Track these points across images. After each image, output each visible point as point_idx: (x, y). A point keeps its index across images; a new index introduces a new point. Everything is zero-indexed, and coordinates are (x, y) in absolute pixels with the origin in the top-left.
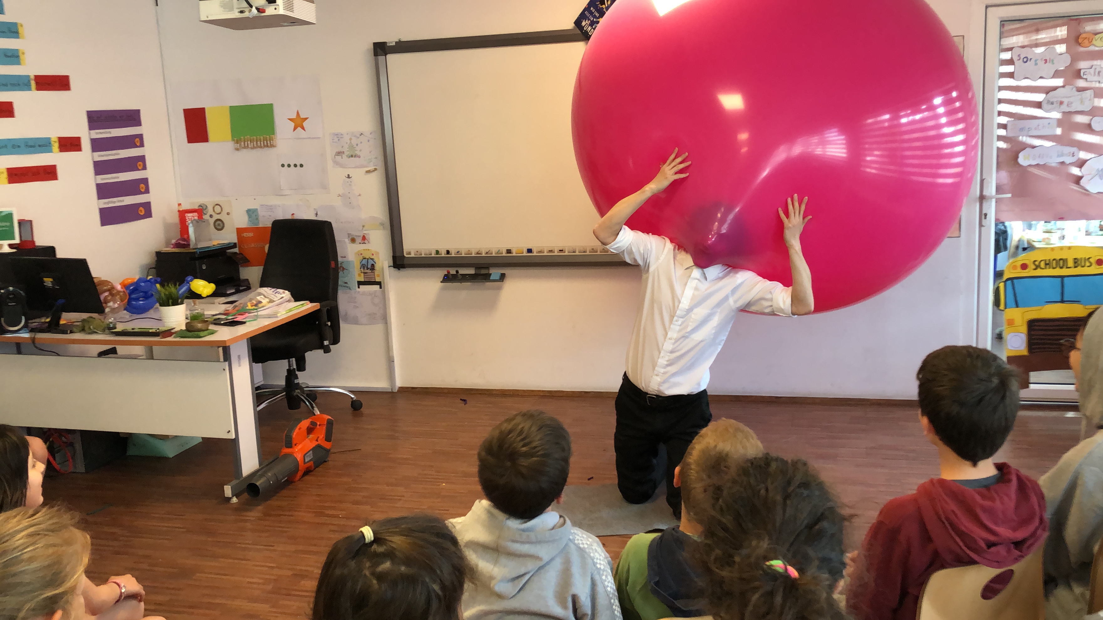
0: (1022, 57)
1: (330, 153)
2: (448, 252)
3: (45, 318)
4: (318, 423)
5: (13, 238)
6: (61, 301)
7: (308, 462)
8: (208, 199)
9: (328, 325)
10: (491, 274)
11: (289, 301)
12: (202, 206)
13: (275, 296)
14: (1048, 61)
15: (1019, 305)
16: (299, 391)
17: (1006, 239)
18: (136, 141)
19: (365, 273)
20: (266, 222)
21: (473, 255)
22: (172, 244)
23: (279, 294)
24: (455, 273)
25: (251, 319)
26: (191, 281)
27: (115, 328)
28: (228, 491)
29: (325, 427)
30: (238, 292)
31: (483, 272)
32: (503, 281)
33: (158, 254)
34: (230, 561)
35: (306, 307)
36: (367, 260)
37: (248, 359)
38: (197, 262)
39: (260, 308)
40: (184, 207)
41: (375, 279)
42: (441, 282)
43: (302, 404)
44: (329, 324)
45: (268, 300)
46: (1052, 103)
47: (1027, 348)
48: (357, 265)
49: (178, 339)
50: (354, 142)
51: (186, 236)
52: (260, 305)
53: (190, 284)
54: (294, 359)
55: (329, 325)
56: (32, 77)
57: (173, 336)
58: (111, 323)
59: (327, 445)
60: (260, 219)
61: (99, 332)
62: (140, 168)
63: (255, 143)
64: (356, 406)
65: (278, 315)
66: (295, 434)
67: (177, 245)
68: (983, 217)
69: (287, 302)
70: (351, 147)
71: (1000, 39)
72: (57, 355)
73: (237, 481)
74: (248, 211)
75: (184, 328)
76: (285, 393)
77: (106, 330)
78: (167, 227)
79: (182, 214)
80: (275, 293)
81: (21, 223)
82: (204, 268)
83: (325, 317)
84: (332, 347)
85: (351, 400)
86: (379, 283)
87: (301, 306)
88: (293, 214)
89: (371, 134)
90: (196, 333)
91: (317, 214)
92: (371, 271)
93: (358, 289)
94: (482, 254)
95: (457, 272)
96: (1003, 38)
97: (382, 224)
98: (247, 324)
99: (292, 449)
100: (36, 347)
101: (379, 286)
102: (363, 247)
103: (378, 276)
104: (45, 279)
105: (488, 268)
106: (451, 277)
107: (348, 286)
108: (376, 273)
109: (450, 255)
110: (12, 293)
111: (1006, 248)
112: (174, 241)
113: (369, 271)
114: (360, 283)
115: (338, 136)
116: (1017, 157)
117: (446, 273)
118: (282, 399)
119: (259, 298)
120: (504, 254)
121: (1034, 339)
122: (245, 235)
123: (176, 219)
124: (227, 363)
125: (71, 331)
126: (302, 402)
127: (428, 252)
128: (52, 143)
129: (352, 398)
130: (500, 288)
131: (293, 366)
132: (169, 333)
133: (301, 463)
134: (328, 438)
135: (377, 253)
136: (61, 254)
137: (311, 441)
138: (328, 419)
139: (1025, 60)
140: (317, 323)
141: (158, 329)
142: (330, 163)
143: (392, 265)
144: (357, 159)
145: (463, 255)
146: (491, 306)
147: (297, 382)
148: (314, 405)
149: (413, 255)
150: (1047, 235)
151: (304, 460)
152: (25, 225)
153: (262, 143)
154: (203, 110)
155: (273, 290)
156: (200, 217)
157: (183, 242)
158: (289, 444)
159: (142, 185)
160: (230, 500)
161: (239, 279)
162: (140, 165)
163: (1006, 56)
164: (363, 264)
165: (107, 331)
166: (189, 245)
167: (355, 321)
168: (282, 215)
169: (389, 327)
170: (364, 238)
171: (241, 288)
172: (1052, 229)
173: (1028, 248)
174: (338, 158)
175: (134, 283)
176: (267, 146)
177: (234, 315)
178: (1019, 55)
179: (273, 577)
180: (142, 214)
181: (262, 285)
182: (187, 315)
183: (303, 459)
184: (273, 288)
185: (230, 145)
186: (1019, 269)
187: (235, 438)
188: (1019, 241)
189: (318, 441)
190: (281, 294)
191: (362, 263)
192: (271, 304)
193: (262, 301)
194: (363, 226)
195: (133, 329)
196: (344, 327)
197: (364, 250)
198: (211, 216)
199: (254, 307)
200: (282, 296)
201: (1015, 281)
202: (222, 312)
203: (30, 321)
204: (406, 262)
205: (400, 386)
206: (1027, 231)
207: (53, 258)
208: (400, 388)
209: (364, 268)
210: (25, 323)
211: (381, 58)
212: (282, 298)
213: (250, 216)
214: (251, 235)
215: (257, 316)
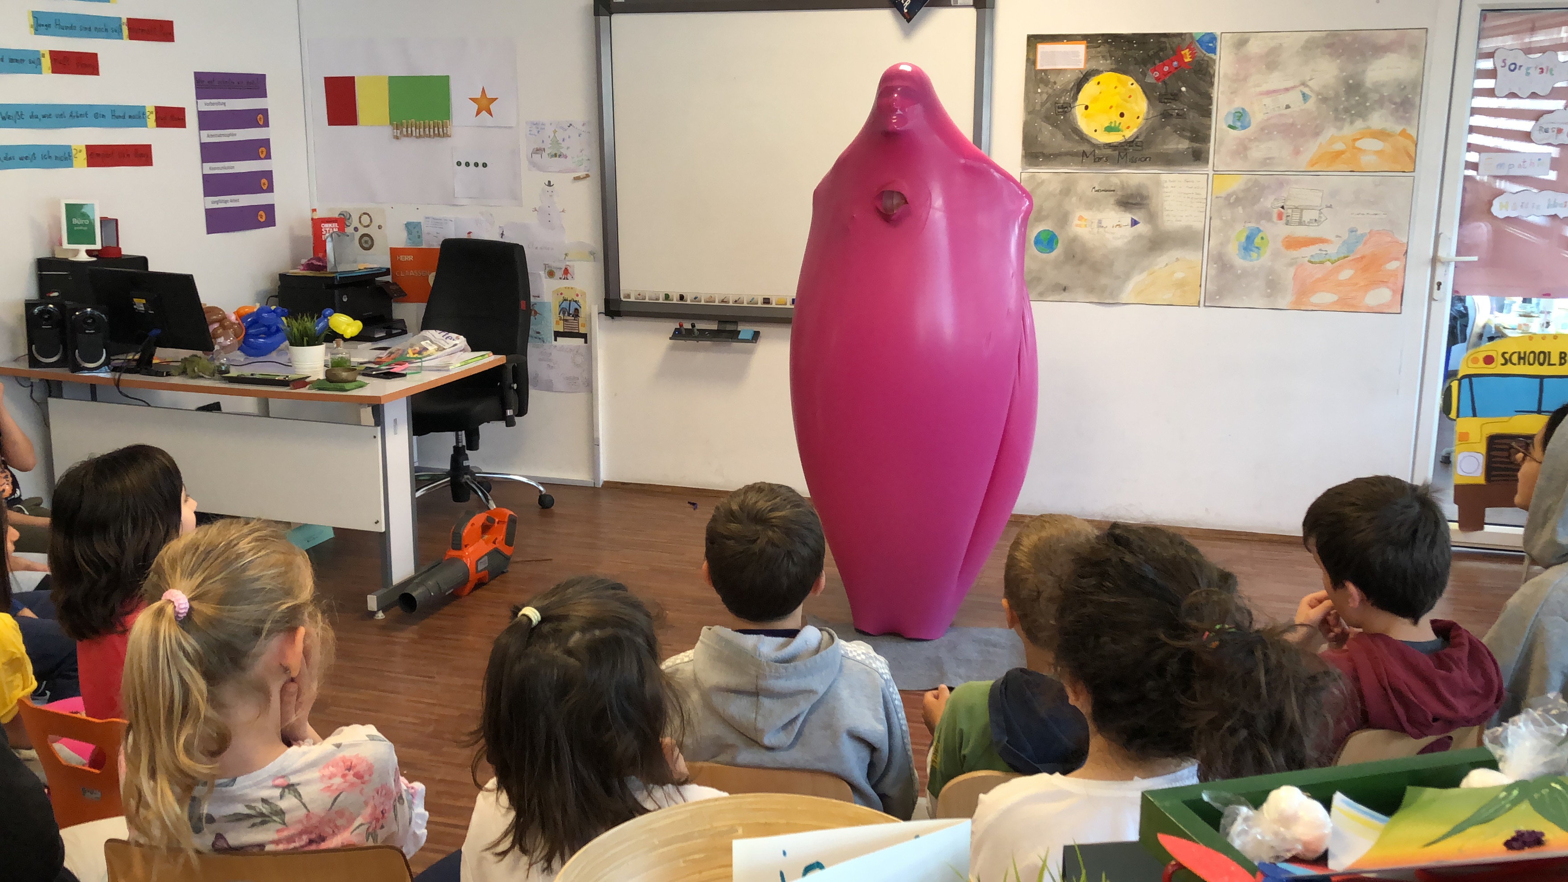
0: (1508, 63)
1: (525, 151)
2: (682, 297)
3: (133, 353)
4: (497, 520)
5: (94, 242)
6: (156, 332)
7: (482, 570)
8: (352, 206)
9: (513, 387)
10: (740, 331)
11: (464, 350)
12: (343, 215)
13: (446, 342)
14: (1545, 71)
15: (1477, 414)
16: (469, 476)
17: (1465, 326)
18: (258, 118)
19: (566, 320)
20: (433, 241)
21: (717, 303)
22: (302, 265)
23: (452, 340)
24: (690, 327)
25: (413, 371)
26: (331, 315)
27: (229, 372)
28: (372, 602)
29: (505, 526)
30: (389, 336)
31: (730, 327)
32: (756, 343)
33: (283, 277)
34: (376, 693)
35: (486, 360)
36: (569, 302)
37: (407, 427)
38: (336, 292)
39: (424, 357)
40: (318, 215)
41: (579, 330)
42: (671, 339)
43: (472, 496)
44: (515, 386)
45: (436, 347)
46: (1546, 131)
47: (1484, 473)
48: (555, 309)
49: (314, 391)
50: (560, 135)
51: (320, 255)
52: (425, 353)
53: (328, 320)
54: (463, 432)
55: (515, 388)
56: (124, 20)
57: (308, 387)
58: (223, 364)
59: (507, 550)
60: (425, 237)
61: (207, 377)
62: (262, 156)
63: (422, 130)
64: (545, 503)
65: (451, 367)
66: (466, 531)
67: (309, 266)
68: (1436, 287)
69: (461, 351)
70: (555, 142)
71: (1479, 38)
72: (147, 405)
73: (385, 590)
74: (408, 226)
75: (322, 376)
76: (449, 479)
77: (215, 374)
78: (296, 241)
79: (317, 224)
80: (446, 339)
81: (104, 221)
82: (345, 300)
83: (510, 376)
84: (517, 419)
85: (539, 494)
86: (584, 336)
87: (481, 358)
88: (469, 233)
89: (583, 125)
90: (340, 384)
91: (502, 234)
92: (573, 318)
93: (554, 343)
94: (729, 303)
95: (693, 326)
96: (1484, 38)
97: (592, 253)
98: (408, 376)
99: (461, 551)
100: (120, 392)
101: (583, 340)
102: (565, 284)
103: (584, 325)
104: (135, 300)
105: (735, 323)
106: (684, 332)
107: (540, 337)
108: (581, 320)
109: (684, 301)
110: (91, 316)
111: (1464, 340)
112: (304, 261)
113: (570, 318)
114: (557, 334)
115: (538, 127)
116: (1491, 204)
117: (679, 327)
118: (446, 486)
119: (423, 343)
120: (759, 305)
121: (1495, 462)
122: (403, 258)
123: (309, 232)
124: (379, 428)
125: (167, 373)
126: (471, 491)
127: (654, 296)
128: (148, 114)
129: (540, 491)
130: (751, 352)
131: (462, 442)
132: (302, 382)
133: (472, 570)
134: (509, 541)
135: (584, 294)
136: (154, 267)
137: (487, 542)
138: (510, 515)
139: (1513, 67)
140: (499, 384)
141: (287, 377)
142: (524, 164)
143: (603, 311)
144: (562, 159)
145: (703, 303)
146: (737, 376)
147: (467, 464)
148: (489, 497)
149: (632, 299)
150: (1524, 320)
151: (477, 568)
152: (110, 225)
153: (432, 130)
154: (352, 79)
155: (444, 333)
156: (342, 229)
157: (318, 262)
158: (457, 544)
159: (264, 181)
160: (375, 616)
161: (391, 319)
162: (262, 152)
163: (1486, 64)
164: (563, 308)
165: (217, 376)
166: (326, 267)
167: (549, 387)
168: (453, 233)
169: (594, 396)
170: (566, 271)
171: (394, 332)
172: (1532, 312)
173: (1496, 335)
174: (537, 157)
175: (254, 313)
176: (439, 135)
177: (389, 365)
178: (1504, 61)
179: (433, 717)
180: (262, 220)
181: (426, 325)
182: (326, 361)
183: (474, 566)
184: (444, 331)
185: (388, 131)
186: (1481, 363)
187: (384, 532)
188: (1484, 327)
189: (495, 544)
190: (454, 340)
191: (561, 307)
192: (440, 353)
193: (429, 348)
194: (566, 255)
195: (252, 375)
196: (534, 394)
197: (566, 288)
198: (356, 229)
199: (416, 356)
200: (455, 342)
201: (1474, 379)
202: (373, 360)
203: (112, 358)
204: (622, 309)
205: (605, 480)
206: (1496, 313)
207: (145, 272)
208: (605, 482)
209: (564, 314)
210: (106, 358)
211: (604, 19)
212: (455, 345)
213: (409, 232)
214: (410, 258)
215: (421, 367)
